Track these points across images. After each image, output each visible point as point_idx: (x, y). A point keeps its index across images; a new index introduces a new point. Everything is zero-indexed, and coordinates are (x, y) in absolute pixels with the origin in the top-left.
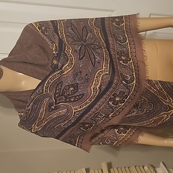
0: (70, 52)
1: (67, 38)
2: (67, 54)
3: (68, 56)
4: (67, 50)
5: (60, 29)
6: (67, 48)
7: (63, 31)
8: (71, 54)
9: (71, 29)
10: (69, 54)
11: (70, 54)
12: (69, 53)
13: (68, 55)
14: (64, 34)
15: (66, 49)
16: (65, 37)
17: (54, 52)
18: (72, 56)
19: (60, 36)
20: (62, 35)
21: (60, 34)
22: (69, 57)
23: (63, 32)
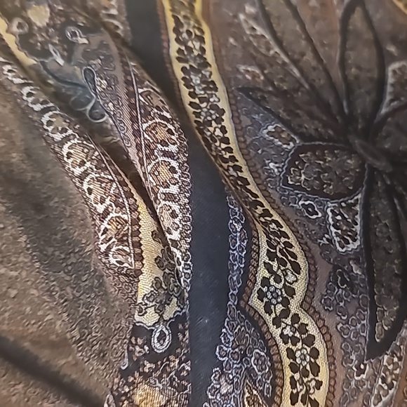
0: (292, 293)
1: (246, 121)
2: (269, 319)
3: (276, 332)
4: (265, 282)
5: (178, 24)
6: (264, 257)
7: (202, 40)
8: (305, 319)
9: (255, 18)
10: (286, 313)
11: (296, 318)
12: (286, 303)
13: (277, 322)
14: (215, 77)
15: (263, 273)
16: (223, 104)
17: (150, 318)
18: (312, 329)
19: (185, 91)
20: (196, 80)
21: (180, 75)
22: (283, 347)
23: (209, 56)
